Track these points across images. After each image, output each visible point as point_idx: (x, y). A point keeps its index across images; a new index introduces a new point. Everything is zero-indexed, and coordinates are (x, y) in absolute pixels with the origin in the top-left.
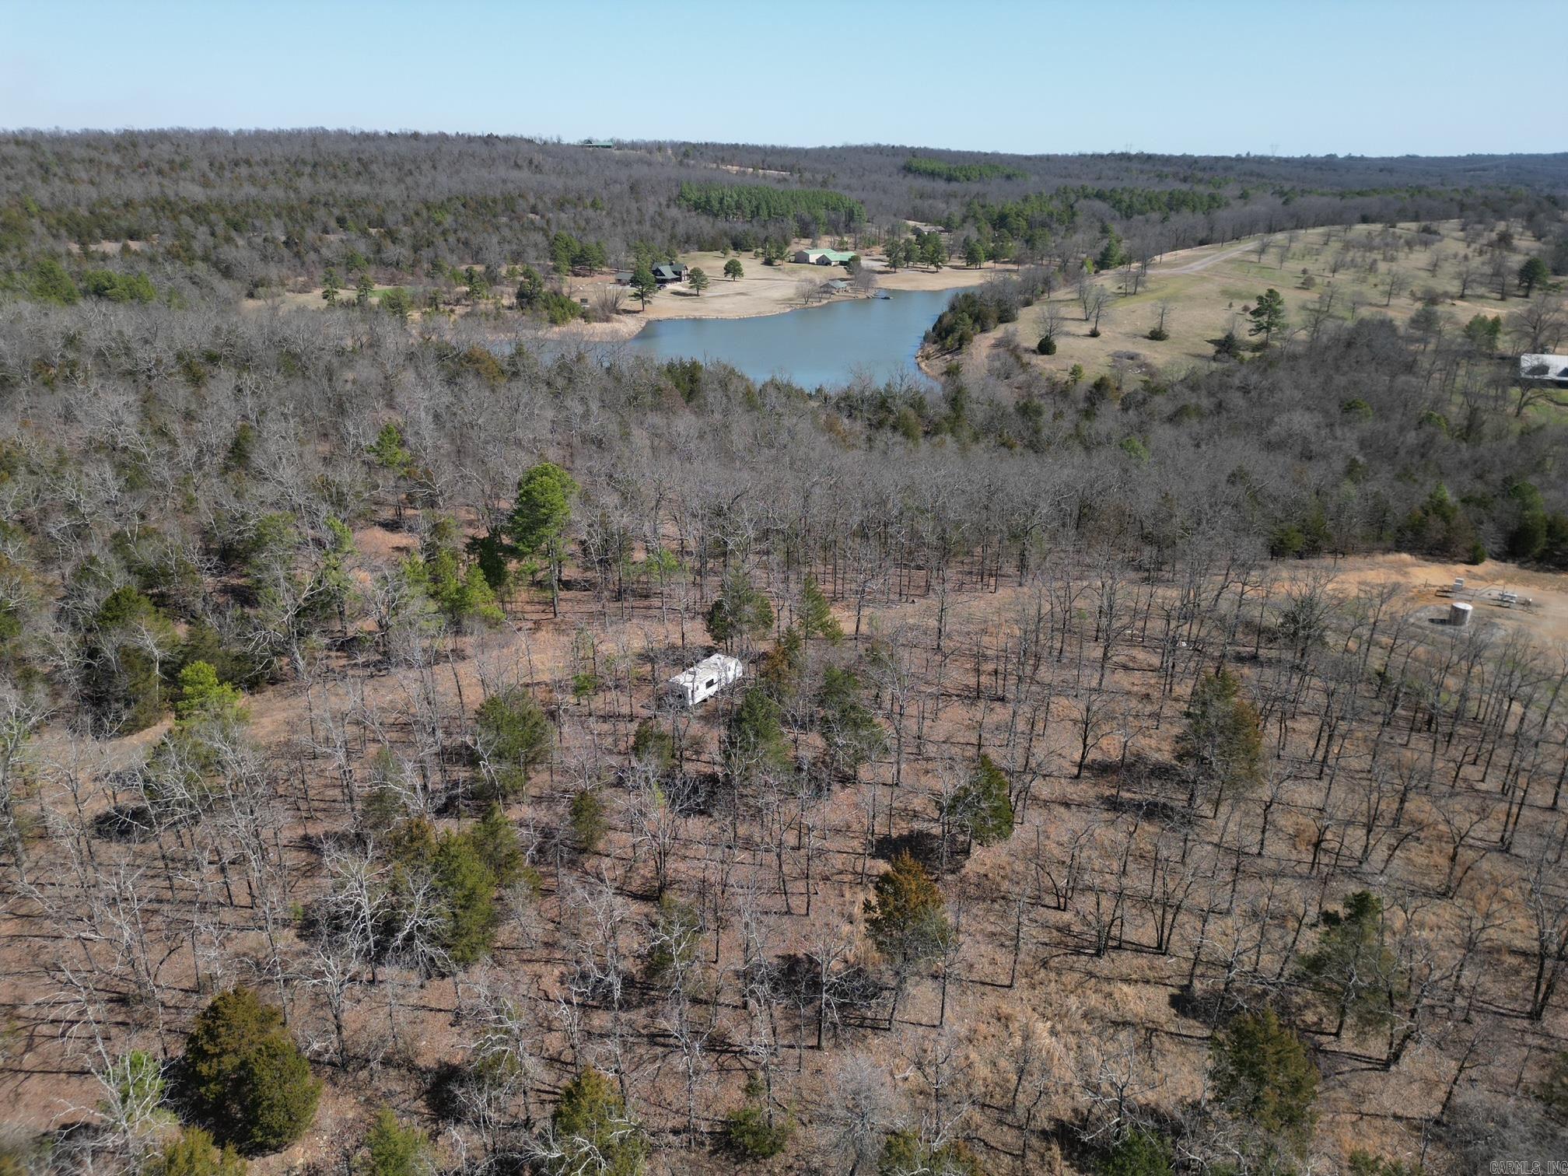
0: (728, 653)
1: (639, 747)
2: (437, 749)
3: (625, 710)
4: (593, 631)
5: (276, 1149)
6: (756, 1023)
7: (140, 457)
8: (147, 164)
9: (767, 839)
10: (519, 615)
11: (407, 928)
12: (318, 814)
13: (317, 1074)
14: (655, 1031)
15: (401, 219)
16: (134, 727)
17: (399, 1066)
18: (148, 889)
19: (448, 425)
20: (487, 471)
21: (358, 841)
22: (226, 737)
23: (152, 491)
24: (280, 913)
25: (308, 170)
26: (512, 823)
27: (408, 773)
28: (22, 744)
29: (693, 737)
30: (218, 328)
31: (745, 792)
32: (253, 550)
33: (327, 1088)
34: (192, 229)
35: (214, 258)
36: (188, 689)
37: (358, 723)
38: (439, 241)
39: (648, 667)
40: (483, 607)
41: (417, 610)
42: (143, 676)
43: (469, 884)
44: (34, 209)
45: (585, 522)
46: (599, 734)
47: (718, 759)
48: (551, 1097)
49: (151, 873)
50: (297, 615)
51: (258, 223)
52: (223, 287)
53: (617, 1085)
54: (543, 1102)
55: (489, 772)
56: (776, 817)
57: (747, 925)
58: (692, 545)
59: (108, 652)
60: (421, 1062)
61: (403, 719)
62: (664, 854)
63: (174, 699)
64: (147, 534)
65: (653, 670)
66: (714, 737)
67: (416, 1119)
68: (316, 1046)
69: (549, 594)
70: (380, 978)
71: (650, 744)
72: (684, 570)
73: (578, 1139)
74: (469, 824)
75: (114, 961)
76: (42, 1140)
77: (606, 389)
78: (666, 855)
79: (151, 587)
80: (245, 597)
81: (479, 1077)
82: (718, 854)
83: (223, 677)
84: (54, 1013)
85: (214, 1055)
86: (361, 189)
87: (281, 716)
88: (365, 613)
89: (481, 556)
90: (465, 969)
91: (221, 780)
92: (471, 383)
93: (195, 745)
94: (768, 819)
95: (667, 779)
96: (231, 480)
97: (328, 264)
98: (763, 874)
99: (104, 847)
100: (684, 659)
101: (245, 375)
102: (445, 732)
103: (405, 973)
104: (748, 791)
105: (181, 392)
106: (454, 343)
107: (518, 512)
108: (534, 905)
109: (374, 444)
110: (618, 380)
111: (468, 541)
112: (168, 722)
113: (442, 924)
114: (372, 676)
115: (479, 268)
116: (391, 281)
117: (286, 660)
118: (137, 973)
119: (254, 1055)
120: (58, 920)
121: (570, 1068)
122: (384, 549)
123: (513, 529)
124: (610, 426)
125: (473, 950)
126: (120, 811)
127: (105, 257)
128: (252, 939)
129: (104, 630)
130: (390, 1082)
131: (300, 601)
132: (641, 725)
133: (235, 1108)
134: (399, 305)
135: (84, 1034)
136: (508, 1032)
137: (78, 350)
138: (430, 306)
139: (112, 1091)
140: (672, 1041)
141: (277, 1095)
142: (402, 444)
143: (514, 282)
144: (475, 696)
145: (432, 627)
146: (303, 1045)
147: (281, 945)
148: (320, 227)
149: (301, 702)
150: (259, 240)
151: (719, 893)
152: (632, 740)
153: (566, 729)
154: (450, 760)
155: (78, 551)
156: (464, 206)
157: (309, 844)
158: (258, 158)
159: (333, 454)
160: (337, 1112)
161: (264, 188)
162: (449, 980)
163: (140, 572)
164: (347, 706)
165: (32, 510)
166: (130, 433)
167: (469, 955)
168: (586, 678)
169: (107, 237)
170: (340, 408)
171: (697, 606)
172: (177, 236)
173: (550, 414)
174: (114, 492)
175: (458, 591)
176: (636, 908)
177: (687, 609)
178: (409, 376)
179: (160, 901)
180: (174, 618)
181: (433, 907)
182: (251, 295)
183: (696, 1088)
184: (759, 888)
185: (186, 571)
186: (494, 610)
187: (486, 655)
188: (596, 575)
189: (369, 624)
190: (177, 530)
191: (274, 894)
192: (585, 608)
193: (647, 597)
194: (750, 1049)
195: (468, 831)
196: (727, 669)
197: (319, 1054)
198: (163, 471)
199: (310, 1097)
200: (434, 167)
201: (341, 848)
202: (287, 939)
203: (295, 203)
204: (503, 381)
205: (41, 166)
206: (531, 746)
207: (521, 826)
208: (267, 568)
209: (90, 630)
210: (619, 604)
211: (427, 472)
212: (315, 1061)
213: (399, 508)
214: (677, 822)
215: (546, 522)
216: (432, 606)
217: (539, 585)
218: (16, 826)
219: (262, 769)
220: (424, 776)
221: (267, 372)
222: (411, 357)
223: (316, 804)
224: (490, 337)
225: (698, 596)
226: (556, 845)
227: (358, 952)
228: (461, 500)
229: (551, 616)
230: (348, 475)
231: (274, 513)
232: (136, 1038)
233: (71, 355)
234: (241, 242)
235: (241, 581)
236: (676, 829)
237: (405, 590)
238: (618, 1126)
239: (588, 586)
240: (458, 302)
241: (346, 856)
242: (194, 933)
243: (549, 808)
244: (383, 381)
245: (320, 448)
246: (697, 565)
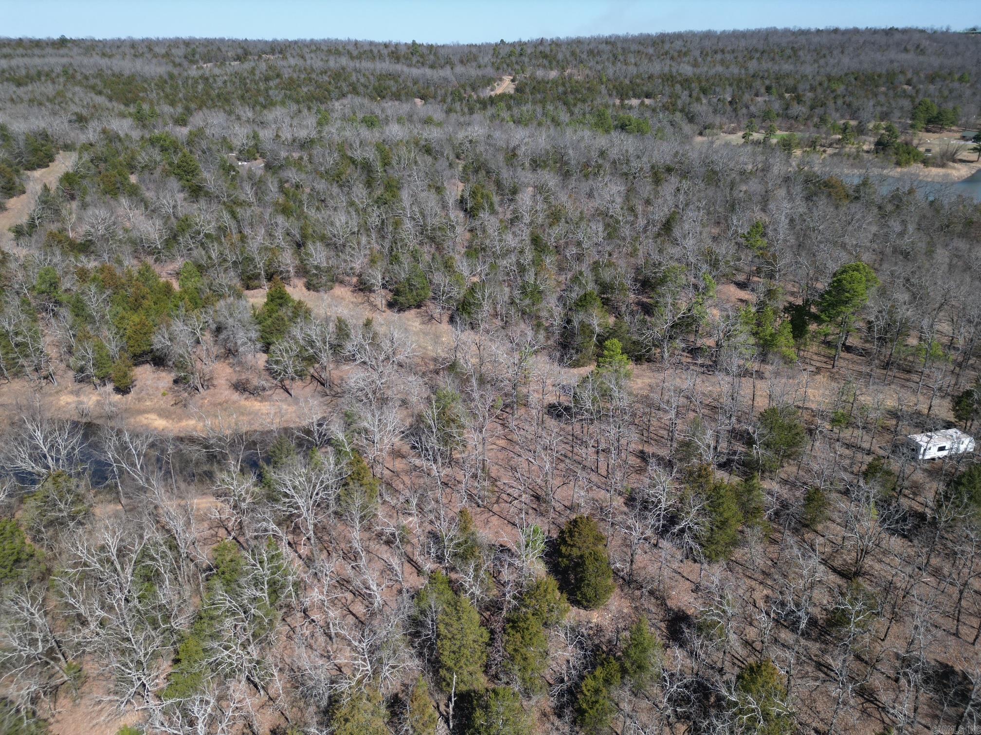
0: (965, 431)
1: (870, 472)
2: (729, 428)
3: (866, 446)
4: (857, 386)
5: (585, 608)
6: (902, 697)
7: (618, 222)
8: (666, 53)
9: (954, 576)
10: (807, 361)
11: (683, 524)
12: (652, 442)
13: (615, 580)
14: (823, 662)
15: (808, 87)
16: (576, 364)
17: (657, 598)
18: (564, 448)
19: (798, 227)
20: (814, 262)
21: (669, 464)
22: (617, 383)
23: (618, 242)
24: (619, 487)
25: (758, 55)
26: (763, 490)
27: (708, 436)
28: (528, 358)
29: (915, 482)
30: (677, 152)
31: (946, 536)
32: (659, 284)
33: (617, 590)
34: (680, 92)
35: (687, 110)
36: (606, 352)
37: (688, 398)
38: (831, 104)
39: (894, 422)
40: (784, 349)
41: (742, 341)
42: (588, 339)
43: (726, 515)
44: (604, 80)
45: (876, 309)
46: (841, 455)
47: (931, 504)
48: (740, 664)
49: (565, 441)
50: (672, 327)
51: (717, 90)
52: (687, 128)
53: (785, 681)
54: (734, 664)
55: (758, 453)
56: (969, 563)
57: (916, 627)
58: (960, 342)
59: (575, 324)
60: (669, 603)
61: (714, 404)
62: (865, 552)
63: (599, 355)
64: (610, 265)
65: (897, 425)
66: (932, 489)
67: (658, 632)
68: (618, 565)
69: (833, 352)
70: (660, 545)
71: (878, 475)
72: (947, 360)
73: (750, 698)
74: (736, 480)
75: (539, 477)
76: (491, 547)
77: (924, 216)
78: (867, 553)
79: (604, 294)
80: (647, 309)
81: (700, 629)
82: (909, 570)
83: (625, 351)
84: (510, 491)
85: (569, 545)
86: (787, 67)
87: (647, 381)
88: (710, 335)
89: (792, 315)
90: (709, 563)
91: (608, 405)
92: (822, 202)
93: (602, 383)
94: (960, 563)
95: (883, 503)
96: (659, 242)
97: (752, 116)
98: (941, 598)
99: (549, 420)
100: (926, 425)
101: (684, 181)
102: (737, 420)
103: (674, 549)
104: (950, 536)
105: (648, 188)
106: (819, 173)
107: (828, 293)
108: (762, 545)
109: (746, 233)
110: (937, 211)
111: (787, 305)
112: (592, 367)
113: (703, 532)
114: (703, 373)
115: (853, 123)
116: (789, 129)
117: (659, 350)
118: (547, 488)
119: (587, 555)
120: (522, 448)
121: (757, 653)
122: (733, 299)
123: (821, 303)
124: (919, 244)
125: (717, 555)
126: (560, 404)
127: (631, 108)
128: (602, 494)
129: (577, 311)
130: (650, 604)
131: (676, 319)
132: (874, 459)
133: (572, 576)
134: (789, 145)
135: (519, 506)
136: (724, 611)
137: (604, 159)
138: (810, 147)
139: (523, 539)
140: (832, 674)
141: (593, 581)
142: (764, 235)
143: (876, 134)
144: (762, 404)
145: (748, 353)
146: (612, 562)
147: (615, 504)
148: (754, 92)
149: (661, 376)
150: (715, 100)
151: (901, 596)
152: (864, 467)
153: (817, 444)
154: (735, 437)
155: (577, 268)
156: (856, 79)
157: (642, 456)
158: (729, 48)
159: (719, 235)
160: (619, 605)
161: (728, 68)
162: (698, 565)
163: (600, 285)
164: (684, 386)
165: (562, 242)
166: (617, 209)
167: (714, 556)
168: (843, 415)
169: (636, 96)
170: (732, 206)
171: (949, 390)
172: (670, 97)
173: (874, 229)
174: (600, 239)
175: (771, 335)
176: (833, 577)
177: (940, 389)
178: (782, 192)
179: (566, 457)
180: (610, 312)
181: (701, 519)
182: (701, 134)
183: (841, 713)
184: (936, 607)
185: (623, 289)
186: (791, 353)
187: (778, 380)
188: (873, 347)
189: (711, 342)
190: (624, 265)
191: (619, 475)
192: (857, 368)
193: (909, 372)
194: (892, 711)
195: (734, 484)
196: (960, 442)
197: (619, 571)
198: (626, 231)
199: (608, 590)
200: (842, 52)
201: (659, 464)
202: (619, 502)
203: (743, 76)
204: (846, 202)
205: (614, 55)
206: (790, 446)
207: (768, 494)
208: (664, 296)
209: (570, 309)
210: (884, 372)
211: (774, 256)
212: (616, 573)
213: (750, 275)
214: (883, 535)
215: (847, 302)
216: (752, 340)
217: (828, 344)
218: (516, 396)
219: (630, 406)
220: (717, 442)
221: (696, 181)
222: (787, 179)
223: (653, 435)
224: (846, 171)
225: (953, 382)
226: (788, 515)
227: (653, 526)
228: (792, 277)
229: (830, 367)
230: (724, 250)
231: (676, 264)
232: (539, 519)
233: (600, 161)
234: (704, 101)
235: (648, 300)
236: (880, 539)
237: (738, 327)
238: (778, 706)
239: (865, 353)
240: (830, 145)
241: (660, 470)
242: (577, 479)
243: (790, 490)
244: (764, 193)
245: (713, 231)
246: (960, 359)
